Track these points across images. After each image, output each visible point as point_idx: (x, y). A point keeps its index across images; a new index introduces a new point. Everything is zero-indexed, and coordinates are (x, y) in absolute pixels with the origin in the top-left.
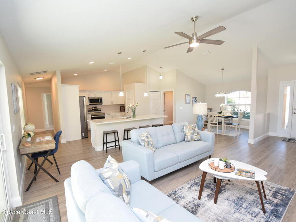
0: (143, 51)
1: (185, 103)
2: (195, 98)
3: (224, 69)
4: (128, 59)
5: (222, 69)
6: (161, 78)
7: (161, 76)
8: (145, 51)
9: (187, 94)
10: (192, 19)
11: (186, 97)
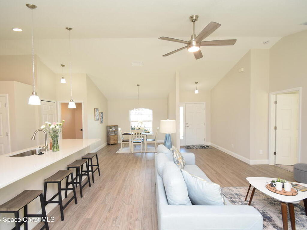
0: (67, 28)
1: (95, 120)
2: (102, 113)
3: (139, 85)
4: (14, 30)
5: (137, 85)
6: (63, 81)
7: (63, 78)
8: (70, 29)
9: (96, 109)
10: (192, 17)
11: (96, 112)
